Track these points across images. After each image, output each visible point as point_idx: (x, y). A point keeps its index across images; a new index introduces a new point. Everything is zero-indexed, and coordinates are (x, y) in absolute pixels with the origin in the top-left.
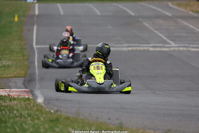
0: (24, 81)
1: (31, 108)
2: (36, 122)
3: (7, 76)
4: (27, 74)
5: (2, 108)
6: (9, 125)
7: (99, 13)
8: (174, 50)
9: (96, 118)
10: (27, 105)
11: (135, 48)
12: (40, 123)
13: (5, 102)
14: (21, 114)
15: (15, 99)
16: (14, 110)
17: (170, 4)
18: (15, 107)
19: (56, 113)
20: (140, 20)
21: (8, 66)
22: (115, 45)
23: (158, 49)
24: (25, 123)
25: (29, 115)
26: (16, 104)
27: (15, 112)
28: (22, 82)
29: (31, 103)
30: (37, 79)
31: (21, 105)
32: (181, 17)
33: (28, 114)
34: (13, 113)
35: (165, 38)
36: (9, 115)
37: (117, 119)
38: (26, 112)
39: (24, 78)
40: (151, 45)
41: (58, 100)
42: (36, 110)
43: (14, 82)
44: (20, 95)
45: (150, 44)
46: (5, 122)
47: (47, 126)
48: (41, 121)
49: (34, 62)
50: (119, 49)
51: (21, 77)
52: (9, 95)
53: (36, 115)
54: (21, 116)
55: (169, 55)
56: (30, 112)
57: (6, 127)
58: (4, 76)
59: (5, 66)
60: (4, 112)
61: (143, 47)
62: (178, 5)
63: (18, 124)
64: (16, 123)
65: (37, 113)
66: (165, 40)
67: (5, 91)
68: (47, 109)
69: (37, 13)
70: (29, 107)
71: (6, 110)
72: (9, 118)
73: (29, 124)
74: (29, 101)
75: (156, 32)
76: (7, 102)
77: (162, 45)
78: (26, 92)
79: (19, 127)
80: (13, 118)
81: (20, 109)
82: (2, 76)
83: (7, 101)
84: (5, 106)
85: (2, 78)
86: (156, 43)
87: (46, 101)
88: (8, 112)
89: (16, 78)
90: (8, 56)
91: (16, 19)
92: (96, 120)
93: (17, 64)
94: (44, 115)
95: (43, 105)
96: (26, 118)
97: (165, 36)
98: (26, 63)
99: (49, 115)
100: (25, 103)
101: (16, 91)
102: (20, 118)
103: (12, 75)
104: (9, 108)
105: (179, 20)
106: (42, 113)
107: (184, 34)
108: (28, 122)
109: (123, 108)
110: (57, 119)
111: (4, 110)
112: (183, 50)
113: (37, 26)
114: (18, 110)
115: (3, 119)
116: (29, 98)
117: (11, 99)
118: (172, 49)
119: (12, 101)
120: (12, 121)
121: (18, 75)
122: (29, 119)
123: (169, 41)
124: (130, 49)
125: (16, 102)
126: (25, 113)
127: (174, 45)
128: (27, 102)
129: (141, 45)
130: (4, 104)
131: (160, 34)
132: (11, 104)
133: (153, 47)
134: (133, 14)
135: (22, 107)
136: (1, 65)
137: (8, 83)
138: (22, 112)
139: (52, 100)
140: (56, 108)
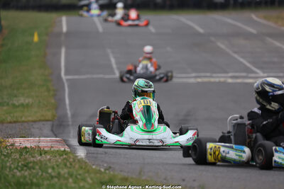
0: (53, 126)
1: (71, 164)
2: (82, 184)
3: (26, 120)
4: (55, 116)
5: (31, 165)
7: (153, 30)
9: (165, 179)
10: (65, 161)
11: (206, 80)
12: (87, 186)
13: (32, 157)
14: (59, 174)
15: (46, 152)
17: (254, 16)
18: (48, 163)
19: (107, 172)
20: (213, 39)
21: (27, 105)
22: (178, 75)
23: (239, 81)
24: (66, 186)
25: (71, 175)
26: (50, 160)
28: (50, 128)
29: (70, 157)
30: (70, 123)
31: (57, 161)
32: (271, 35)
33: (69, 173)
34: (47, 173)
35: (248, 65)
38: (66, 170)
39: (51, 122)
40: (230, 75)
41: (106, 153)
42: (78, 168)
43: (38, 128)
44: (52, 147)
45: (227, 72)
46: (38, 185)
48: (88, 183)
49: (64, 100)
50: (185, 80)
51: (47, 121)
53: (80, 175)
54: (59, 176)
56: (71, 170)
58: (23, 119)
59: (22, 105)
60: (32, 170)
61: (218, 78)
62: (265, 18)
64: (53, 185)
65: (81, 172)
66: (248, 68)
67: (28, 141)
68: (94, 167)
70: (68, 164)
72: (42, 179)
75: (236, 56)
76: (35, 157)
77: (244, 74)
78: (57, 141)
80: (48, 179)
81: (55, 166)
82: (19, 119)
83: (36, 155)
84: (34, 162)
86: (236, 72)
88: (40, 171)
89: (44, 123)
90: (27, 91)
91: (36, 38)
93: (40, 102)
95: (87, 161)
96: (67, 179)
97: (250, 62)
99: (98, 175)
100: (62, 157)
101: (44, 142)
102: (59, 179)
103: (34, 118)
104: (39, 165)
105: (269, 40)
106: (88, 172)
107: (276, 60)
108: (69, 185)
111: (34, 169)
113: (66, 49)
114: (53, 168)
115: (35, 180)
116: (65, 150)
117: (42, 152)
119: (43, 155)
120: (46, 183)
121: (42, 118)
122: (71, 180)
123: (258, 71)
124: (199, 80)
125: (48, 157)
126: (64, 171)
127: (262, 74)
128: (65, 156)
129: (214, 75)
130: (32, 159)
131: (242, 60)
132: (42, 159)
133: (232, 77)
134: (201, 31)
135: (58, 163)
136: (17, 104)
137: (30, 129)
138: (60, 170)
139: (97, 154)
140: (105, 165)
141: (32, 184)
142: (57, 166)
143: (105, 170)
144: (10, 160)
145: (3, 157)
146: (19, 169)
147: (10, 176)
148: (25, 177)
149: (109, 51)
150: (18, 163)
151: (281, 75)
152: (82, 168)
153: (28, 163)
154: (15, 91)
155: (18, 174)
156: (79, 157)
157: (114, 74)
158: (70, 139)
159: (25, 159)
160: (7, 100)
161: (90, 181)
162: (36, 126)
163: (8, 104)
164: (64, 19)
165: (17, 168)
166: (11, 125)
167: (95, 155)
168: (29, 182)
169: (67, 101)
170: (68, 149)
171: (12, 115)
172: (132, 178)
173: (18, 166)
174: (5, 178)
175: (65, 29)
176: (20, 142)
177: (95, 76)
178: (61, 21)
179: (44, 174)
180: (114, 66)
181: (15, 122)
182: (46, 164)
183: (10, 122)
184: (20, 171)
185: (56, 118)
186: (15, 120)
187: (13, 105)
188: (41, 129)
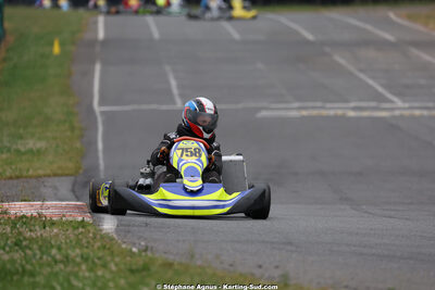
0: (74, 185)
1: (88, 242)
2: (100, 273)
3: (35, 174)
4: (80, 168)
5: (24, 243)
6: (39, 279)
7: (236, 36)
8: (402, 116)
9: (231, 265)
10: (80, 237)
11: (314, 112)
12: (108, 276)
13: (31, 231)
14: (67, 257)
15: (53, 224)
16: (52, 247)
17: (392, 15)
18: (53, 242)
19: (143, 254)
20: (327, 49)
21: (38, 151)
23: (365, 114)
24: (76, 275)
25: (85, 259)
26: (57, 235)
27: (54, 251)
28: (70, 187)
29: (89, 231)
31: (67, 237)
32: (418, 44)
33: (82, 257)
34: (49, 255)
35: (380, 89)
36: (41, 258)
37: (277, 267)
38: (78, 251)
39: (72, 178)
40: (352, 104)
41: (147, 224)
42: (99, 248)
43: (51, 187)
44: (64, 216)
45: (347, 101)
46: (32, 274)
47: (122, 282)
48: (112, 272)
49: (96, 143)
50: (282, 113)
51: (67, 175)
52: (40, 215)
53: (99, 258)
54: (67, 260)
55: (391, 127)
56: (85, 250)
57: (35, 285)
58: (31, 172)
59: (31, 151)
60: (29, 252)
61: (333, 110)
62: (410, 17)
63: (61, 278)
64: (56, 274)
66: (381, 95)
68: (124, 246)
69: (101, 35)
70: (84, 241)
71: (35, 246)
72: (41, 266)
73: (85, 278)
74: (83, 227)
75: (362, 76)
76: (36, 231)
77: (373, 104)
78: (78, 207)
79: (61, 285)
80: (49, 265)
81: (64, 246)
82: (25, 174)
84: (31, 240)
85: (26, 177)
86: (361, 100)
87: (122, 228)
88: (38, 252)
90: (39, 130)
91: (56, 49)
92: (232, 269)
93: (57, 146)
94: (117, 259)
95: (115, 236)
96: (79, 265)
97: (382, 85)
98: (78, 145)
99: (128, 258)
100: (76, 232)
101: (56, 207)
102: (65, 266)
103: (48, 172)
104: (40, 243)
105: (414, 51)
106: (112, 254)
107: (423, 82)
108: (81, 274)
109: (290, 244)
110: (146, 268)
111: (30, 249)
112: (422, 117)
113: (102, 65)
114: (59, 249)
115: (28, 267)
116: (83, 220)
117: (46, 223)
118: (397, 113)
119: (47, 228)
120: (46, 270)
121: (60, 172)
123: (395, 99)
124: (304, 113)
125: (55, 231)
126: (75, 253)
127: (400, 103)
128: (81, 230)
129: (328, 105)
131: (371, 82)
132: (45, 235)
133: (354, 109)
134: (310, 37)
135: (68, 241)
136: (23, 150)
137: (39, 188)
138: (70, 252)
140: (143, 243)
142: (66, 243)
143: (140, 250)
146: (7, 249)
148: (13, 261)
149: (168, 68)
150: (7, 239)
151: (431, 105)
153: (21, 241)
154: (21, 131)
156: (104, 232)
157: (174, 103)
159: (20, 233)
160: (8, 145)
161: (114, 268)
163: (9, 150)
164: (101, 19)
165: (3, 248)
166: (11, 182)
168: (20, 269)
169: (100, 145)
170: (88, 219)
171: (13, 167)
172: (180, 264)
173: (6, 245)
176: (19, 208)
177: (144, 107)
178: (96, 23)
180: (175, 91)
181: (18, 177)
182: (49, 242)
183: (11, 178)
184: (7, 253)
185: (81, 171)
186: (17, 173)
187: (18, 151)
188: (56, 188)
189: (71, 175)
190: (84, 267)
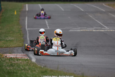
0: (22, 49)
1: (30, 65)
2: (34, 73)
3: (11, 46)
4: (23, 45)
5: (13, 65)
6: (18, 74)
7: (63, 10)
8: (107, 31)
9: (68, 71)
11: (84, 30)
12: (36, 73)
15: (19, 60)
17: (104, 4)
19: (44, 68)
20: (87, 13)
21: (12, 40)
22: (73, 28)
23: (98, 31)
25: (30, 69)
26: (21, 63)
29: (29, 62)
31: (24, 63)
32: (111, 12)
34: (20, 68)
35: (101, 24)
36: (18, 69)
37: (80, 71)
40: (94, 28)
41: (44, 60)
44: (22, 58)
46: (16, 73)
49: (27, 38)
50: (76, 30)
53: (33, 69)
54: (25, 69)
55: (105, 34)
56: (29, 67)
57: (17, 76)
58: (10, 46)
59: (10, 40)
60: (14, 67)
61: (89, 30)
62: (108, 5)
64: (22, 73)
66: (102, 25)
67: (12, 55)
68: (39, 66)
70: (28, 64)
71: (16, 66)
74: (28, 60)
75: (96, 20)
77: (100, 28)
82: (9, 46)
83: (16, 61)
84: (15, 64)
87: (37, 61)
89: (19, 47)
90: (12, 35)
93: (17, 39)
95: (36, 63)
97: (102, 23)
99: (41, 69)
100: (26, 62)
101: (19, 55)
103: (15, 46)
105: (110, 14)
106: (37, 68)
107: (112, 22)
108: (29, 73)
109: (82, 65)
110: (46, 71)
111: (15, 66)
112: (113, 31)
113: (28, 17)
114: (22, 66)
115: (15, 71)
120: (20, 72)
123: (105, 27)
124: (82, 30)
125: (20, 61)
126: (27, 67)
127: (107, 28)
128: (27, 61)
129: (88, 28)
130: (14, 62)
131: (99, 22)
132: (18, 63)
134: (83, 10)
135: (24, 64)
136: (8, 40)
137: (13, 50)
138: (25, 67)
139: (40, 60)
140: (43, 65)
141: (14, 72)
142: (24, 65)
143: (44, 67)
144: (5, 62)
145: (2, 61)
146: (9, 66)
147: (5, 69)
148: (11, 70)
150: (8, 64)
152: (34, 66)
153: (12, 64)
154: (7, 35)
155: (8, 68)
156: (33, 62)
157: (47, 28)
158: (29, 54)
159: (11, 62)
160: (4, 38)
161: (37, 71)
162: (15, 49)
163: (4, 40)
164: (27, 5)
165: (8, 66)
167: (39, 61)
168: (13, 72)
170: (28, 59)
171: (6, 44)
173: (8, 65)
174: (3, 70)
175: (27, 9)
176: (9, 56)
178: (26, 6)
179: (19, 69)
180: (47, 24)
181: (7, 47)
182: (19, 64)
183: (5, 47)
184: (9, 67)
186: (7, 46)
187: (6, 40)
188: (17, 50)
189: (21, 47)
190: (29, 71)
